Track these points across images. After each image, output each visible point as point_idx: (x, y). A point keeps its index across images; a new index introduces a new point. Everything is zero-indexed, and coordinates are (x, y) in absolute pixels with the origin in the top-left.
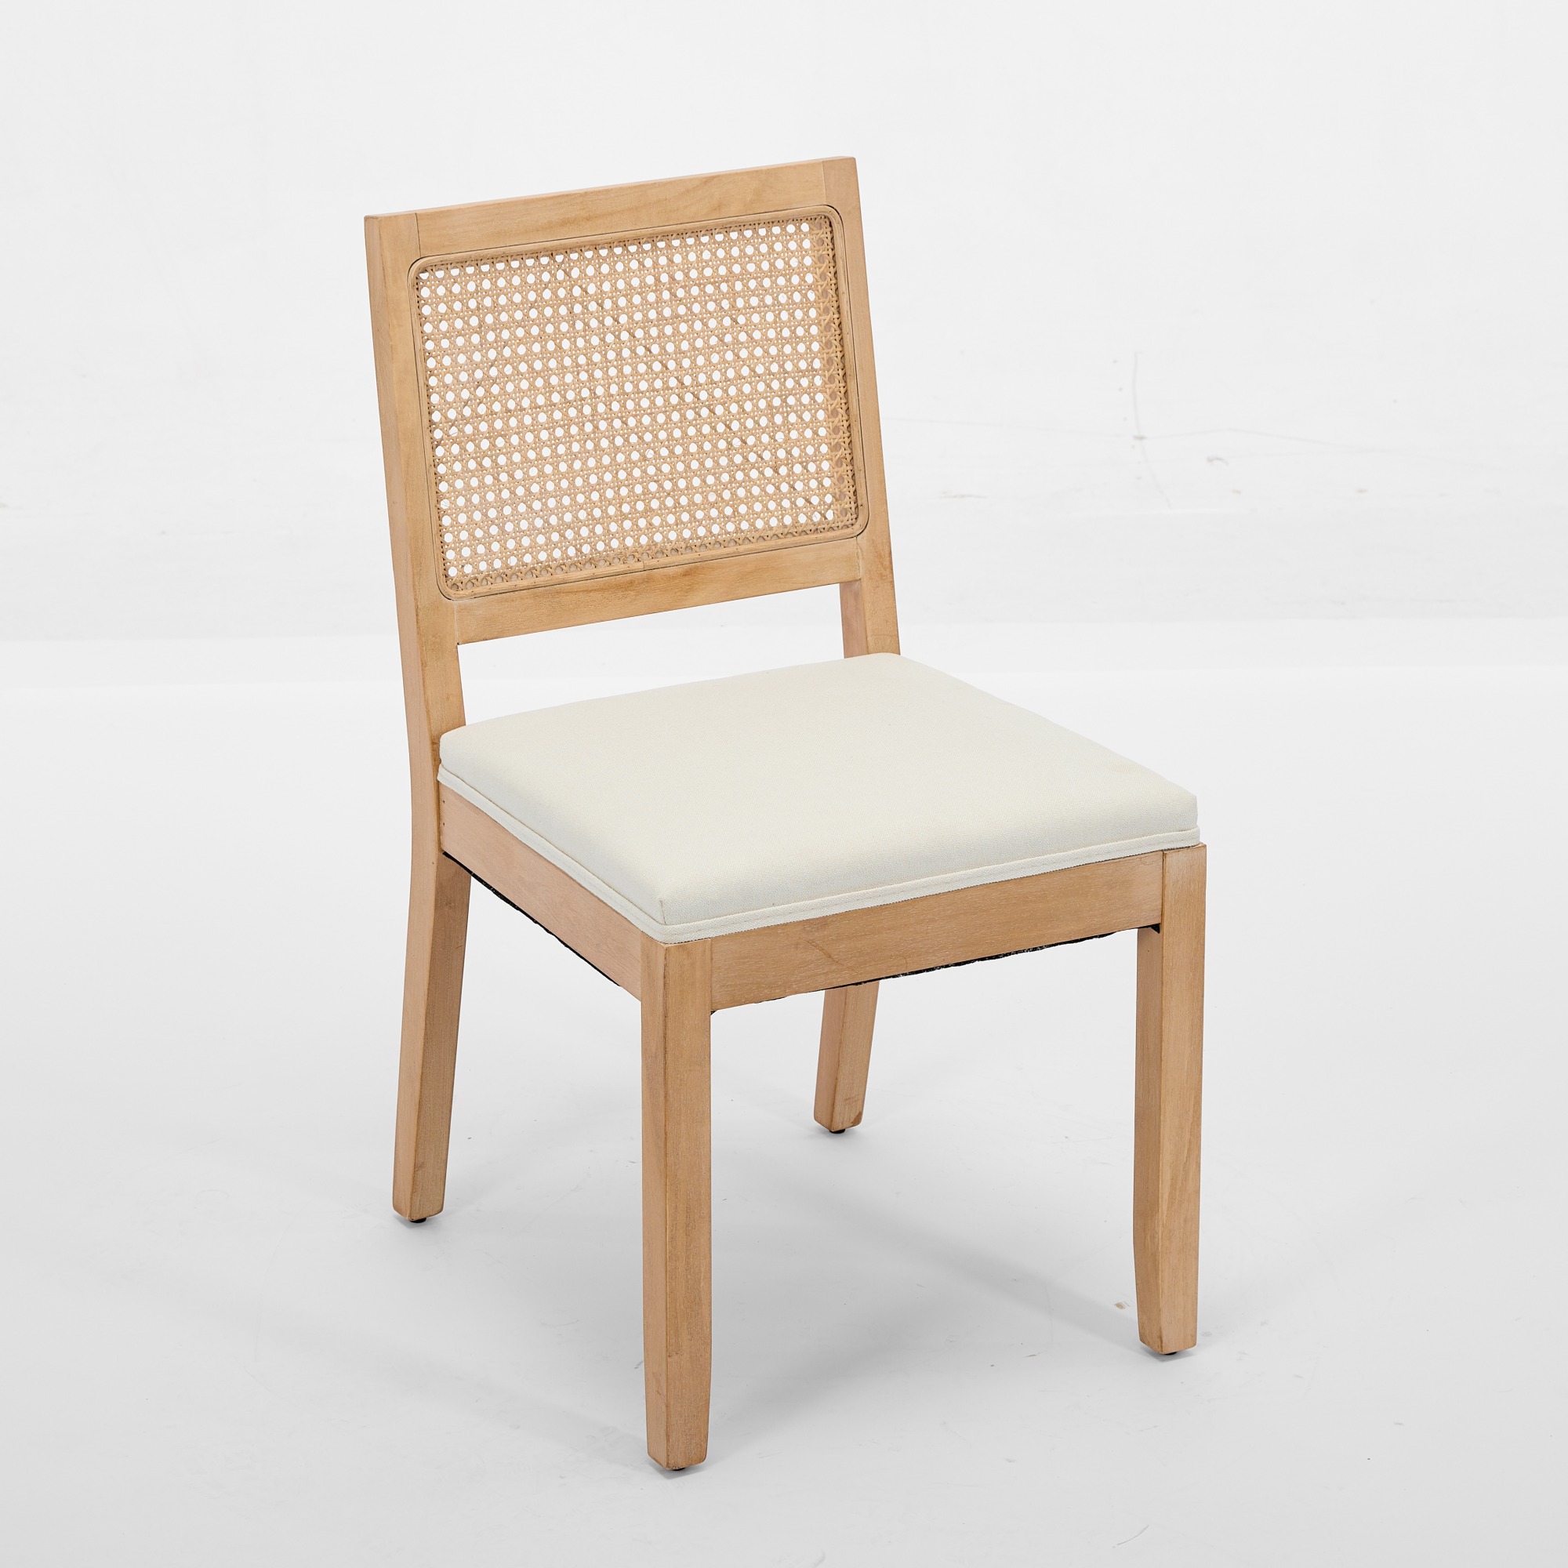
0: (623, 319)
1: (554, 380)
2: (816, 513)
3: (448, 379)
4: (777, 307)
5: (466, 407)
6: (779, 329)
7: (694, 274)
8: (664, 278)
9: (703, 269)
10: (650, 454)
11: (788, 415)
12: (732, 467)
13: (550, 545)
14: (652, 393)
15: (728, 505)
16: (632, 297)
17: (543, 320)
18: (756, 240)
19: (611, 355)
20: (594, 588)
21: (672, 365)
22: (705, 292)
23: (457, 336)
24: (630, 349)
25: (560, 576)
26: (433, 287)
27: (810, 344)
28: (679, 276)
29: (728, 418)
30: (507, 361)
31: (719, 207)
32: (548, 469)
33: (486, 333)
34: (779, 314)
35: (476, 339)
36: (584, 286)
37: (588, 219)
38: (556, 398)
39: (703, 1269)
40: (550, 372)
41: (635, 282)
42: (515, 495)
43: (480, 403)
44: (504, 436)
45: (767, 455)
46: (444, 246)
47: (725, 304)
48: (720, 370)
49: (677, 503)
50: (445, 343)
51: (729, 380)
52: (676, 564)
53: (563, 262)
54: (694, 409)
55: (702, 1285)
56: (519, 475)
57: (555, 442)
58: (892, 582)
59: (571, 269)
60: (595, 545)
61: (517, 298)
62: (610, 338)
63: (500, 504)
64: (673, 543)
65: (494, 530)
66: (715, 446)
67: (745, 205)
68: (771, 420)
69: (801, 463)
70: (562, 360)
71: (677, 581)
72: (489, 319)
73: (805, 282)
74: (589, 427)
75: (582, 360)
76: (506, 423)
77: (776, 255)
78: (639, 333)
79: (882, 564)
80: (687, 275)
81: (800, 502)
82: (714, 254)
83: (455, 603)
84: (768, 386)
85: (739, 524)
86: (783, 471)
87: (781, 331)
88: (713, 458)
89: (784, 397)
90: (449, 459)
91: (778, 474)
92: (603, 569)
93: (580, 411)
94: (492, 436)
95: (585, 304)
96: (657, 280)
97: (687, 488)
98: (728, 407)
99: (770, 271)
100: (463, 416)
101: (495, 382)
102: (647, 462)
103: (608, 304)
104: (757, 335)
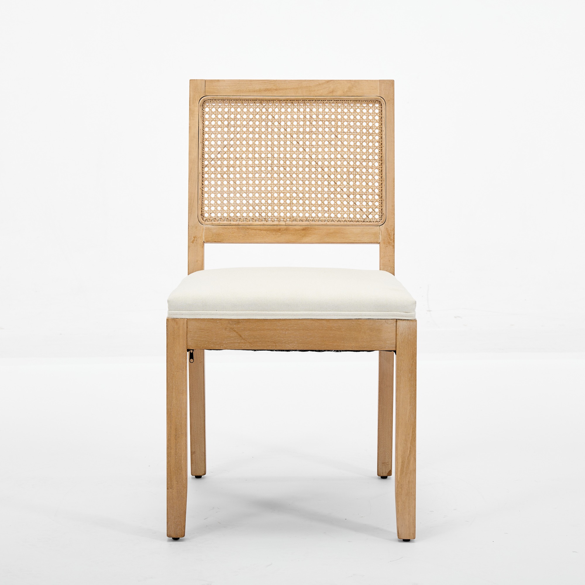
0: (289, 130)
1: (257, 149)
2: (364, 215)
3: (213, 143)
4: (355, 134)
5: (219, 154)
6: (355, 142)
7: (321, 117)
8: (308, 117)
9: (325, 115)
10: (294, 182)
11: (356, 176)
12: (329, 193)
13: (248, 211)
14: (298, 159)
15: (326, 206)
16: (293, 122)
17: (255, 126)
18: (349, 107)
19: (282, 143)
20: (263, 229)
21: (307, 150)
22: (324, 124)
23: (218, 127)
24: (290, 141)
25: (251, 222)
26: (210, 108)
27: (368, 150)
28: (314, 116)
29: (329, 173)
30: (238, 139)
31: (333, 92)
32: (251, 182)
33: (230, 128)
34: (356, 136)
35: (226, 129)
36: (273, 115)
37: (276, 90)
38: (257, 156)
39: (182, 455)
40: (255, 146)
41: (295, 117)
42: (236, 190)
43: (225, 153)
44: (233, 167)
45: (345, 190)
46: (215, 93)
47: (333, 130)
48: (328, 154)
49: (304, 202)
50: (213, 129)
51: (331, 159)
52: (300, 225)
53: (265, 105)
54: (315, 168)
55: (182, 462)
56: (238, 182)
57: (255, 172)
58: (394, 246)
59: (268, 109)
60: (267, 214)
61: (245, 116)
62: (282, 136)
63: (229, 193)
64: (301, 218)
65: (225, 202)
66: (323, 183)
67: (344, 93)
68: (348, 176)
69: (360, 195)
70: (261, 142)
71: (299, 232)
72: (232, 123)
73: (369, 125)
74: (269, 169)
75: (269, 143)
76: (235, 163)
77: (357, 114)
78: (295, 136)
79: (390, 238)
80: (317, 117)
81: (358, 210)
82: (330, 110)
83: (204, 226)
84: (348, 163)
85: (330, 214)
86: (352, 196)
87: (356, 143)
88: (321, 187)
89: (355, 168)
90: (210, 172)
91: (349, 197)
92: (270, 223)
93: (267, 162)
94: (228, 166)
95: (273, 122)
96: (305, 117)
97: (309, 197)
98: (330, 169)
99: (354, 119)
100: (217, 157)
101: (232, 146)
102: (293, 185)
103: (283, 123)
104: (345, 143)
